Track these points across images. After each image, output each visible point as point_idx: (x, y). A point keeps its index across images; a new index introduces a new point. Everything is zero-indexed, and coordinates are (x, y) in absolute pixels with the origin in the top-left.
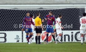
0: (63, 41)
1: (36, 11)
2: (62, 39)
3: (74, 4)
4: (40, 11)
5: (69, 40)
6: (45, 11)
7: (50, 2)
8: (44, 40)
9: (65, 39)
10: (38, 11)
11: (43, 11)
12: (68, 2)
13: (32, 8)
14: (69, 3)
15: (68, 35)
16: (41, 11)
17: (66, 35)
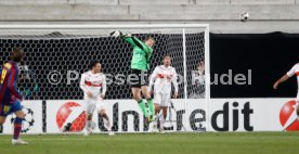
0: (120, 130)
1: (41, 41)
2: (115, 124)
3: (150, 21)
4: (52, 41)
5: (136, 127)
6: (67, 41)
7: (82, 15)
8: (63, 128)
9: (125, 123)
10: (46, 41)
11: (62, 41)
12: (133, 16)
13: (29, 33)
14: (136, 18)
15: (134, 113)
16: (57, 41)
17: (129, 112)
